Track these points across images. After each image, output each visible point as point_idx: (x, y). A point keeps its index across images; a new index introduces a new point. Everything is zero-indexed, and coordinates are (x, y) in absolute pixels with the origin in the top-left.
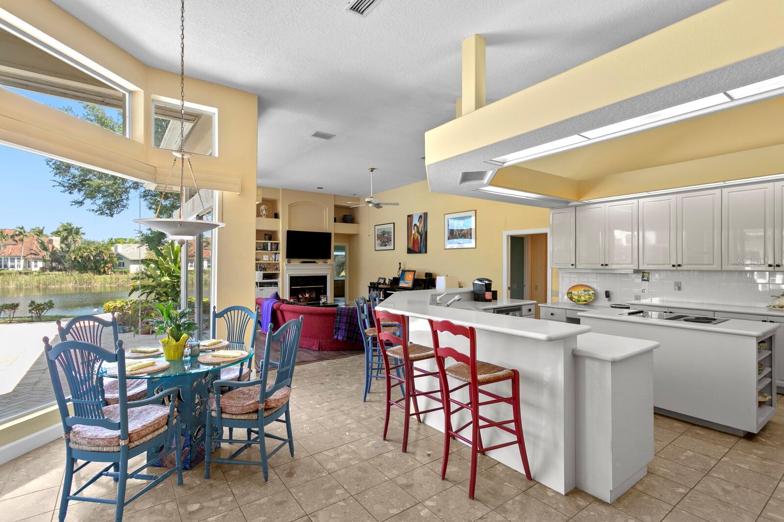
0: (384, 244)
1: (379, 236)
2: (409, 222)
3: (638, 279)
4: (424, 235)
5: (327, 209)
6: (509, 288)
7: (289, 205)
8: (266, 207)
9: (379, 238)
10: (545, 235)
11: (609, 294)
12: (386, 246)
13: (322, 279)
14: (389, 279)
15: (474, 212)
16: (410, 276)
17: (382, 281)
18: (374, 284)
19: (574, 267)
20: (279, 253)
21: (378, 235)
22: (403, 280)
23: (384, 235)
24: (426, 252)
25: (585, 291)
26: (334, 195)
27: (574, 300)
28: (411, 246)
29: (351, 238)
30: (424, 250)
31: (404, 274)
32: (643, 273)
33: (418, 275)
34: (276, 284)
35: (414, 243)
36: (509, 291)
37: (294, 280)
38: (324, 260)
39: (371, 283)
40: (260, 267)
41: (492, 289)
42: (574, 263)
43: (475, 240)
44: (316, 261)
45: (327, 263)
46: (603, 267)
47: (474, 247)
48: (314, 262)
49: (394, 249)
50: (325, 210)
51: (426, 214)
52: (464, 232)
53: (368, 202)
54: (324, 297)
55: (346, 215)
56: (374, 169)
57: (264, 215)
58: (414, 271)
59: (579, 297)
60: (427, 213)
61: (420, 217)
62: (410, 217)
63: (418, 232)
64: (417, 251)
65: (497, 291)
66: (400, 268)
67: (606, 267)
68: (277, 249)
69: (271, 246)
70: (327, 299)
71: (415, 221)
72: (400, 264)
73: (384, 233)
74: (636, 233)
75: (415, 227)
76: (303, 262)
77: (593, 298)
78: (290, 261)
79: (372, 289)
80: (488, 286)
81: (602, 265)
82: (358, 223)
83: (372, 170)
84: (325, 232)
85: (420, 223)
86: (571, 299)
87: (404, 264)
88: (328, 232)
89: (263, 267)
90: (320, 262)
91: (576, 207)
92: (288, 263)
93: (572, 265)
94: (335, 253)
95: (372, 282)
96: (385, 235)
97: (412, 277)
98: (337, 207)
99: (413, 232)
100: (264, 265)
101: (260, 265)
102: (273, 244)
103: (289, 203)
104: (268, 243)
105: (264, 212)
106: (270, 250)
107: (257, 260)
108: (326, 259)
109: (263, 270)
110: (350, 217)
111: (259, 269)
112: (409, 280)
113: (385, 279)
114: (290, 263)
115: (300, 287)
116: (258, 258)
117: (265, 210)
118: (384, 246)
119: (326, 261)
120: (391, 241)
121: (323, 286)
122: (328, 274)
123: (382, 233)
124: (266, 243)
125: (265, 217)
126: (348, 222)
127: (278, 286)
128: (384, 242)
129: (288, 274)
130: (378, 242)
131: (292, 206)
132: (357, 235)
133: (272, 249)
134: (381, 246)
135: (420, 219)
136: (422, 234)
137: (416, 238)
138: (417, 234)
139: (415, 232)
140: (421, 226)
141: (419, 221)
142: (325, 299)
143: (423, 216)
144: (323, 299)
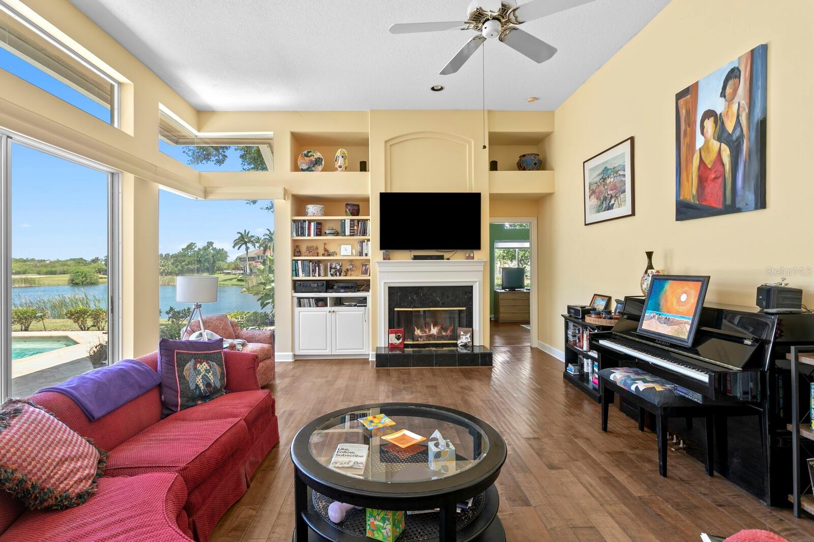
0: (606, 204)
1: (594, 187)
2: (683, 112)
4: (750, 139)
5: (473, 142)
7: (386, 142)
8: (346, 152)
9: (593, 192)
12: (610, 208)
13: (464, 294)
14: (618, 301)
16: (684, 298)
17: (600, 305)
18: (577, 311)
20: (368, 240)
21: (590, 184)
22: (657, 308)
23: (604, 179)
24: (761, 203)
26: (489, 110)
28: (690, 193)
30: (751, 197)
31: (664, 287)
33: (720, 294)
34: (363, 302)
35: (703, 179)
37: (397, 295)
38: (467, 253)
39: (569, 308)
40: (331, 268)
44: (446, 254)
45: (473, 258)
48: (441, 258)
49: (633, 214)
50: (467, 146)
51: (758, 54)
54: (466, 333)
55: (524, 156)
57: (340, 167)
58: (704, 281)
60: (763, 48)
61: (733, 75)
62: (687, 95)
63: (722, 135)
64: (720, 207)
66: (650, 267)
68: (364, 233)
69: (352, 226)
70: (472, 337)
72: (650, 255)
73: (605, 175)
75: (709, 124)
76: (416, 258)
78: (388, 255)
79: (571, 325)
82: (551, 169)
85: (730, 102)
87: (667, 256)
88: (474, 191)
89: (338, 267)
90: (456, 257)
92: (384, 259)
95: (572, 304)
96: (608, 181)
97: (693, 300)
98: (495, 137)
99: (700, 142)
100: (341, 264)
101: (332, 264)
102: (356, 222)
103: (387, 139)
104: (345, 220)
105: (340, 161)
106: (350, 235)
107: (329, 255)
108: (469, 251)
109: (338, 274)
110: (532, 157)
111: (330, 271)
112: (678, 312)
113: (610, 298)
114: (389, 259)
115: (411, 309)
116: (331, 250)
117: (343, 157)
118: (605, 210)
119: (472, 255)
120: (624, 191)
121: (465, 308)
122: (477, 281)
123: (601, 177)
124: (342, 220)
125: (342, 170)
126: (529, 170)
127: (366, 306)
128: (605, 199)
129: (385, 281)
130: (593, 202)
131: (395, 144)
132: (550, 195)
133: (354, 232)
134: (598, 211)
135: (731, 83)
136: (742, 135)
137: (709, 161)
138: (715, 145)
139: (707, 142)
140: (735, 107)
141: (723, 95)
142: (468, 336)
143: (742, 69)
144: (464, 337)
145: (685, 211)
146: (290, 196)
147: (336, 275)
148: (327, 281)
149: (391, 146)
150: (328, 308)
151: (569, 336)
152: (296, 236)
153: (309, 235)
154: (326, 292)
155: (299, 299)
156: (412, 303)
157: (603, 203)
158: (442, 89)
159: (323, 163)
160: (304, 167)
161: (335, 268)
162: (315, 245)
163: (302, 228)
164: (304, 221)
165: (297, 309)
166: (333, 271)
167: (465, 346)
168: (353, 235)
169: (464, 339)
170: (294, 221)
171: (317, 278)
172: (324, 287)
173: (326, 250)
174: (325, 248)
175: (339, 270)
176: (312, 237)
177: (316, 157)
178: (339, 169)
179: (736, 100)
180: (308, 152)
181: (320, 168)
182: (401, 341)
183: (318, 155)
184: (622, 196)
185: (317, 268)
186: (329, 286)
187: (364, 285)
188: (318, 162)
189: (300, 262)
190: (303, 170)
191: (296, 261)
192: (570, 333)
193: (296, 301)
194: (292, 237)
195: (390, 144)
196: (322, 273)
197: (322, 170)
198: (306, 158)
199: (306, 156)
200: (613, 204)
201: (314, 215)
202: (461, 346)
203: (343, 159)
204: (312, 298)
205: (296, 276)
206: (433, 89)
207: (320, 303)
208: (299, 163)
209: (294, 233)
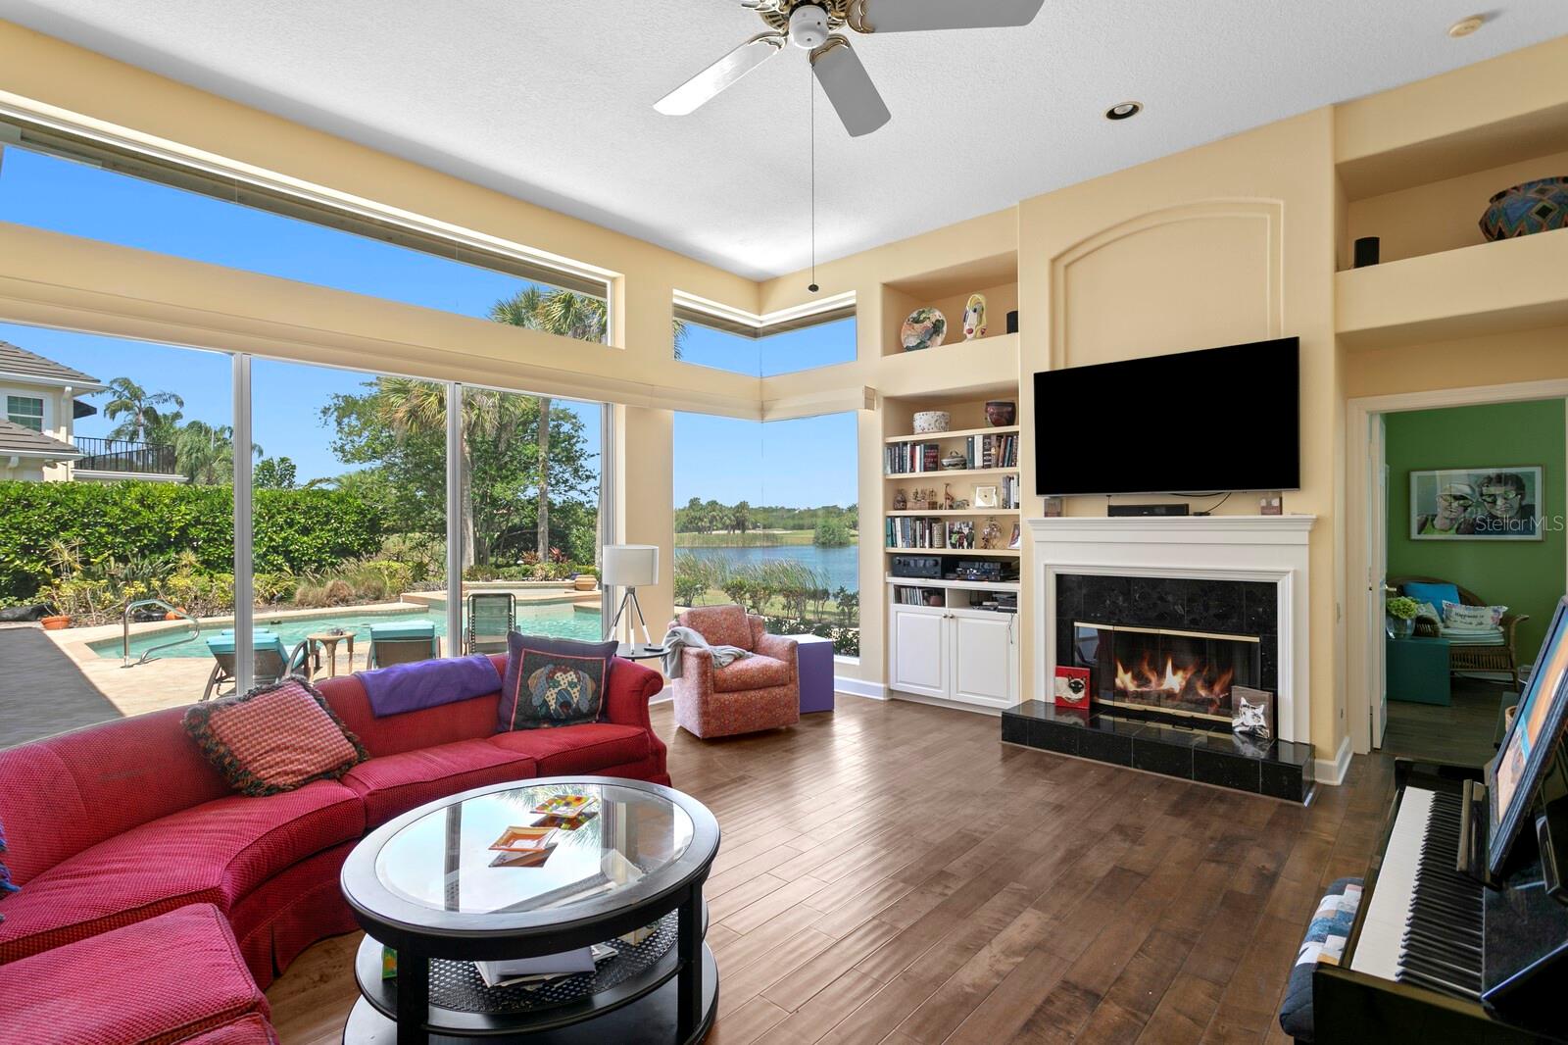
5: (1282, 207)
7: (1054, 261)
8: (982, 300)
20: (1018, 476)
26: (1337, 105)
34: (1009, 602)
37: (1075, 592)
38: (1265, 496)
40: (951, 532)
44: (1195, 503)
45: (1278, 510)
48: (1182, 510)
50: (1269, 219)
57: (971, 331)
68: (1011, 460)
69: (986, 448)
78: (1053, 506)
89: (966, 531)
92: (1046, 515)
98: (1362, 171)
100: (971, 523)
101: (953, 525)
102: (994, 438)
103: (1055, 253)
104: (973, 438)
105: (972, 319)
106: (983, 467)
107: (951, 507)
108: (1270, 492)
109: (965, 544)
110: (1531, 194)
111: (950, 539)
114: (1059, 514)
115: (1110, 628)
116: (959, 496)
117: (975, 311)
119: (1275, 503)
121: (1257, 640)
122: (1288, 572)
124: (968, 437)
125: (975, 337)
126: (1520, 235)
127: (1016, 611)
129: (1048, 562)
131: (1074, 262)
133: (990, 461)
142: (1260, 710)
144: (1249, 713)
146: (882, 399)
147: (961, 545)
148: (945, 557)
149: (1067, 267)
150: (946, 610)
152: (892, 472)
153: (913, 469)
154: (943, 577)
155: (898, 589)
156: (1113, 613)
158: (1135, 109)
159: (945, 328)
160: (913, 342)
161: (958, 533)
162: (928, 487)
163: (902, 458)
164: (905, 444)
165: (894, 607)
166: (955, 537)
167: (1252, 735)
168: (989, 466)
169: (1249, 716)
170: (891, 446)
171: (927, 550)
172: (938, 569)
173: (949, 497)
174: (947, 494)
175: (967, 537)
176: (919, 473)
177: (934, 320)
178: (969, 336)
180: (920, 314)
181: (940, 339)
182: (1081, 695)
183: (937, 315)
185: (927, 531)
186: (949, 566)
187: (1009, 569)
188: (937, 328)
189: (898, 520)
190: (909, 349)
191: (893, 518)
193: (892, 592)
194: (885, 474)
195: (1062, 264)
196: (936, 541)
197: (943, 344)
198: (916, 326)
199: (917, 321)
201: (923, 431)
202: (1241, 732)
203: (976, 315)
204: (920, 588)
205: (893, 546)
206: (1112, 115)
207: (933, 599)
208: (903, 338)
209: (889, 468)
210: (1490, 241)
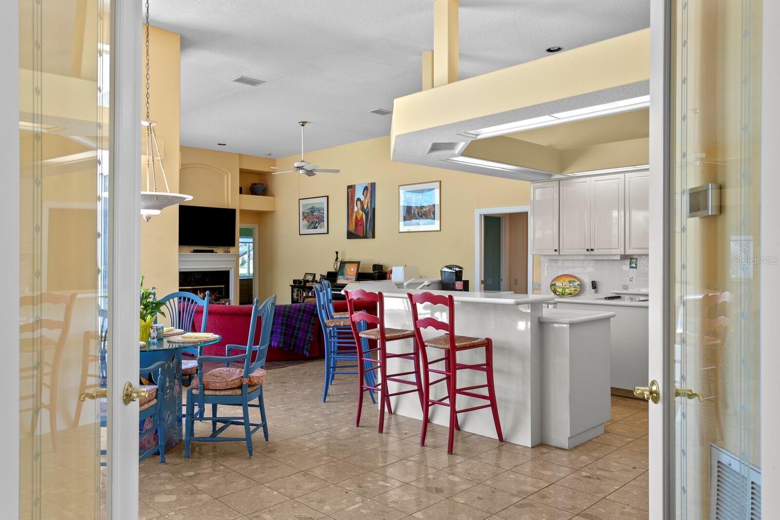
0: (313, 225)
1: (306, 215)
2: (350, 195)
3: (626, 266)
4: (371, 214)
5: (230, 174)
6: (482, 282)
9: (305, 217)
10: (525, 214)
11: (595, 285)
12: (315, 228)
14: (321, 275)
15: (438, 183)
16: (352, 269)
17: (310, 278)
18: (300, 282)
19: (557, 253)
21: (303, 213)
22: (343, 274)
23: (312, 213)
24: (374, 237)
25: (570, 282)
26: (240, 154)
27: (558, 293)
28: (352, 228)
29: (261, 216)
30: (371, 234)
31: (344, 266)
32: (631, 259)
33: (363, 268)
35: (356, 224)
36: (483, 285)
37: (185, 277)
38: (226, 248)
39: (295, 281)
41: (463, 279)
42: (557, 248)
43: (439, 221)
44: (215, 249)
45: (229, 252)
46: (588, 253)
47: (439, 229)
48: (212, 251)
49: (328, 233)
50: (226, 176)
51: (373, 185)
52: (424, 209)
53: (298, 167)
54: (225, 301)
55: (256, 184)
56: (306, 122)
58: (359, 263)
59: (564, 289)
60: (375, 183)
61: (366, 188)
62: (351, 188)
63: (363, 209)
64: (362, 236)
65: (468, 281)
66: (337, 258)
67: (592, 253)
70: (229, 303)
71: (359, 194)
72: (337, 253)
73: (313, 210)
74: (622, 213)
75: (359, 203)
76: (195, 251)
77: (578, 290)
79: (295, 290)
80: (458, 274)
81: (588, 250)
82: (272, 195)
83: (303, 124)
84: (226, 207)
85: (365, 197)
86: (555, 292)
87: (343, 254)
88: (231, 207)
90: (220, 251)
91: (559, 180)
92: (180, 251)
93: (556, 250)
94: (241, 240)
95: (296, 279)
96: (315, 214)
97: (356, 270)
98: (242, 172)
99: (356, 209)
108: (229, 247)
112: (351, 275)
113: (315, 274)
115: (191, 287)
118: (312, 229)
119: (229, 250)
120: (323, 221)
121: (223, 286)
122: (232, 268)
123: (310, 210)
126: (259, 194)
128: (313, 223)
129: (177, 268)
130: (304, 223)
132: (272, 212)
134: (308, 228)
135: (365, 191)
136: (368, 211)
137: (359, 217)
138: (361, 212)
139: (358, 210)
140: (367, 201)
141: (363, 194)
143: (369, 188)
145: (351, 235)
151: (294, 296)
157: (311, 224)
158: (224, 145)
179: (367, 198)
184: (322, 223)
192: (295, 294)
200: (317, 227)
210: (252, 194)
